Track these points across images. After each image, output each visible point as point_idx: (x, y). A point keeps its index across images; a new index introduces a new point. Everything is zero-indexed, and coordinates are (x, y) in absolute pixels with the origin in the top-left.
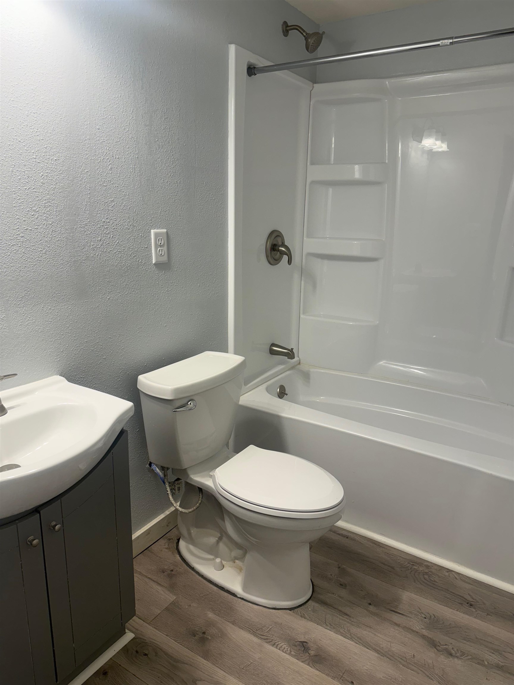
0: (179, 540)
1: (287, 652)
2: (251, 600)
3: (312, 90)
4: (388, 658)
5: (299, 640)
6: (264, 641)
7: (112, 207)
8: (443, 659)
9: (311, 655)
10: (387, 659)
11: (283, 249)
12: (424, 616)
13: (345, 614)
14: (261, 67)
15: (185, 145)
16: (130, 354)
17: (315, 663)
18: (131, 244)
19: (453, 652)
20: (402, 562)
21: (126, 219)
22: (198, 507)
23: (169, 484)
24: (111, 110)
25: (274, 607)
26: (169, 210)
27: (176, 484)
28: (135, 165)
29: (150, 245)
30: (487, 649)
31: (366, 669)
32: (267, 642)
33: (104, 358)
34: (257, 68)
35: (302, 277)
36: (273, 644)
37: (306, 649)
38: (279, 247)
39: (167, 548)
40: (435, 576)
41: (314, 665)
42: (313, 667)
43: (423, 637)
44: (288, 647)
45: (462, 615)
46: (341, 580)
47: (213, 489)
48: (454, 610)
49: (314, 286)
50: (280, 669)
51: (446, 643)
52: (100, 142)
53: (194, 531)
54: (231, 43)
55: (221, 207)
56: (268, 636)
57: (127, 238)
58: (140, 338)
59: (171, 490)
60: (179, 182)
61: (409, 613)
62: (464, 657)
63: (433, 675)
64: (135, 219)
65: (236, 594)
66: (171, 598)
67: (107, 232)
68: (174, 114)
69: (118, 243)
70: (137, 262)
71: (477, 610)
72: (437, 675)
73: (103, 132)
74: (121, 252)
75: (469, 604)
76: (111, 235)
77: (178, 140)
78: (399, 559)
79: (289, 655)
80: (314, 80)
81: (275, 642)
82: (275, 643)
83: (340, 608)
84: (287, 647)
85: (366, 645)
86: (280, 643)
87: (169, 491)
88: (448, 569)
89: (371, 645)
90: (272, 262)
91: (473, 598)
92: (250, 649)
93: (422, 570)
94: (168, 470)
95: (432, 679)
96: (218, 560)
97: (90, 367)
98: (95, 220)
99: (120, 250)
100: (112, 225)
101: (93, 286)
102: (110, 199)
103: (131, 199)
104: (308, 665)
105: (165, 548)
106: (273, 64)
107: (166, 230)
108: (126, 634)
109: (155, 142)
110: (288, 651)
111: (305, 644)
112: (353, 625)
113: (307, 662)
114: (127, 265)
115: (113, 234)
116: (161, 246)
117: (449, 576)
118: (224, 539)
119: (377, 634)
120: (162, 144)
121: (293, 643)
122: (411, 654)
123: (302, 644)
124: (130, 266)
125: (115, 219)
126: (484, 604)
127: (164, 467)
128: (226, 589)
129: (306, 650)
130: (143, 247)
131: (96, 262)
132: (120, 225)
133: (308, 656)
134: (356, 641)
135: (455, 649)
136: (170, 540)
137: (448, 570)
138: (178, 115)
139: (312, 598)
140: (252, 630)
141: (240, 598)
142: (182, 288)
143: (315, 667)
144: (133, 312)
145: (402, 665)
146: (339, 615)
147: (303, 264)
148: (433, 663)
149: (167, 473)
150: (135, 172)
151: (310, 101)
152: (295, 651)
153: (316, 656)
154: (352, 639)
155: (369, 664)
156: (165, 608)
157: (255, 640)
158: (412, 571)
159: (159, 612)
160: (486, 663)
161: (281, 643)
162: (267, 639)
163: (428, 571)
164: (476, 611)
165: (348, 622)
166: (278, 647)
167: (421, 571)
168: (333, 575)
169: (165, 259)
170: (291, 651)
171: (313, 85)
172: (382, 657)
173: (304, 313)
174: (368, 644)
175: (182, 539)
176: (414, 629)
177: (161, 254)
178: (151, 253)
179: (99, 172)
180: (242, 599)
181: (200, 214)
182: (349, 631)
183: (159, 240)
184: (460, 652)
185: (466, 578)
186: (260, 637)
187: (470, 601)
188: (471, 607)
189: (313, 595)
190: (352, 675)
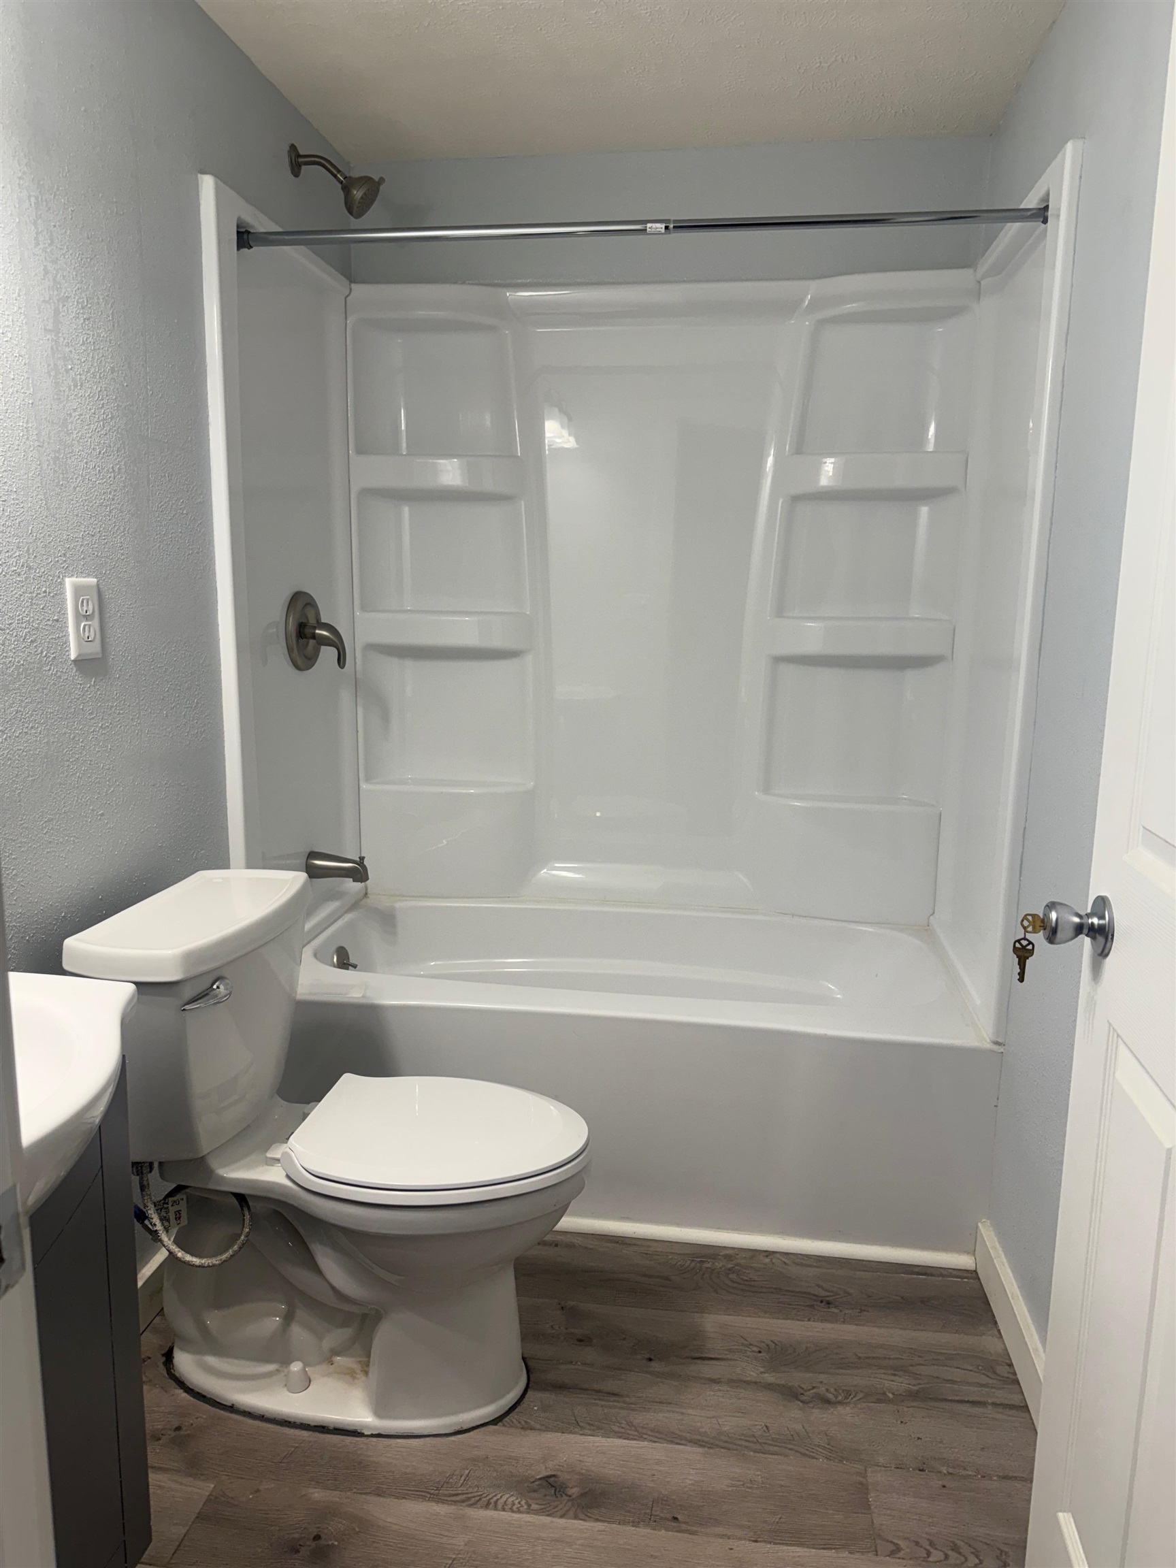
0: (169, 1356)
1: (521, 1509)
2: (401, 1432)
3: (347, 296)
4: (722, 1448)
5: (538, 1477)
6: (462, 1504)
8: (821, 1417)
9: (574, 1497)
10: (722, 1450)
11: (325, 633)
12: (756, 1349)
13: (609, 1393)
14: (261, 233)
15: (127, 386)
17: (589, 1510)
18: (24, 612)
19: (830, 1396)
20: (679, 1263)
21: (12, 549)
25: (457, 1428)
26: (99, 532)
27: (170, 1204)
28: (27, 422)
29: (64, 614)
30: (883, 1371)
31: (690, 1482)
32: (470, 1506)
34: (253, 233)
35: (358, 698)
36: (486, 1504)
37: (558, 1490)
38: (315, 628)
40: (747, 1271)
41: (589, 1514)
42: (587, 1518)
43: (769, 1387)
44: (519, 1500)
45: (820, 1325)
46: (575, 1331)
48: (803, 1321)
50: (521, 1548)
51: (814, 1385)
53: (213, 1320)
54: (203, 172)
56: (467, 1493)
57: (16, 596)
59: (161, 1220)
60: (117, 470)
61: (727, 1353)
62: (852, 1399)
63: (813, 1449)
64: (31, 550)
65: (359, 1431)
66: (201, 1489)
68: (102, 311)
70: (38, 654)
71: (841, 1308)
72: (819, 1446)
75: (824, 1302)
77: (112, 373)
78: (671, 1259)
79: (528, 1513)
80: (351, 277)
81: (488, 1498)
82: (489, 1500)
83: (596, 1387)
84: (517, 1499)
85: (674, 1438)
86: (499, 1496)
87: (157, 1223)
88: (766, 1251)
89: (681, 1436)
90: (299, 661)
91: (825, 1290)
92: (438, 1532)
93: (721, 1266)
95: (814, 1458)
96: (296, 1367)
99: (3, 624)
103: (22, 503)
104: (576, 1517)
107: (95, 580)
109: (67, 371)
110: (522, 1506)
111: (553, 1479)
112: (633, 1410)
113: (571, 1513)
114: (19, 662)
116: (87, 617)
117: (773, 1263)
119: (684, 1411)
120: (80, 379)
121: (528, 1487)
122: (761, 1425)
123: (547, 1481)
124: (23, 665)
126: (850, 1294)
127: (142, 1165)
128: (332, 1427)
129: (560, 1491)
130: (49, 620)
133: (569, 1501)
134: (651, 1438)
135: (832, 1390)
137: (765, 1254)
138: (110, 316)
139: (530, 1385)
140: (428, 1492)
141: (373, 1436)
142: (132, 719)
143: (590, 1517)
145: (752, 1451)
146: (600, 1400)
147: (357, 669)
148: (804, 1427)
149: (147, 1178)
150: (28, 438)
151: (346, 318)
152: (538, 1502)
153: (583, 1495)
154: (642, 1437)
155: (692, 1472)
156: (197, 1517)
157: (441, 1509)
158: (704, 1274)
159: (183, 1531)
160: (891, 1396)
161: (501, 1497)
162: (469, 1499)
163: (733, 1266)
164: (841, 1311)
165: (623, 1408)
166: (500, 1507)
167: (721, 1268)
168: (556, 1327)
169: (95, 648)
170: (529, 1506)
171: (350, 285)
172: (711, 1451)
173: (368, 779)
174: (676, 1436)
175: (182, 1349)
176: (749, 1379)
177: (88, 638)
178: (67, 635)
180: (379, 1436)
181: (160, 546)
182: (630, 1424)
183: (83, 602)
184: (841, 1391)
185: (802, 1257)
186: (451, 1501)
187: (824, 1297)
188: (831, 1306)
189: (531, 1379)
190: (669, 1506)
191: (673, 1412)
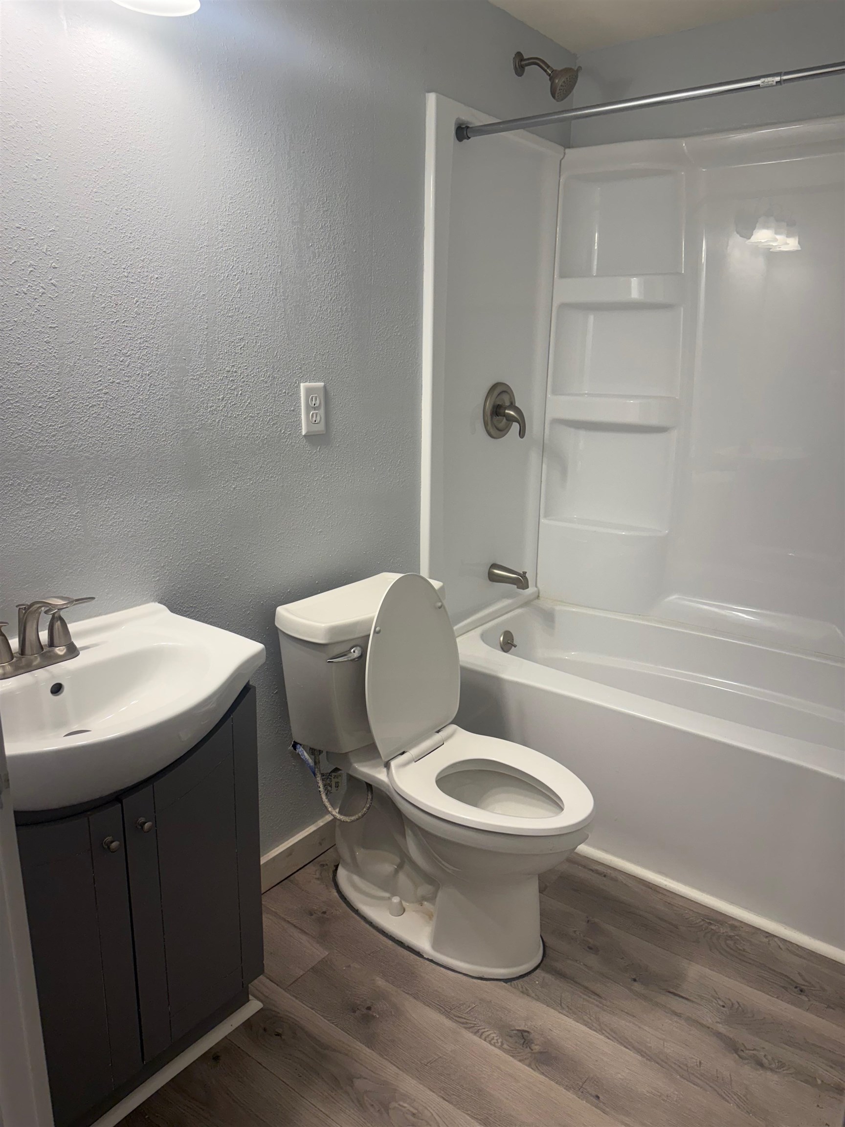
0: (337, 867)
1: (496, 1044)
2: (445, 964)
3: (562, 159)
4: (658, 1063)
5: (517, 1028)
6: (461, 1025)
7: (241, 349)
8: (748, 1072)
9: (534, 1051)
10: (657, 1065)
11: (512, 413)
12: (722, 1003)
13: (593, 992)
14: (478, 126)
15: (355, 252)
16: (266, 574)
17: (540, 1064)
18: (269, 406)
19: (765, 1061)
20: (691, 918)
21: (262, 367)
22: (365, 814)
23: (322, 776)
24: (240, 201)
25: (480, 975)
26: (328, 352)
27: (333, 777)
28: (276, 284)
29: (299, 406)
30: (823, 1061)
31: (621, 1077)
32: (466, 1028)
33: (226, 579)
34: (472, 128)
35: (544, 459)
36: (476, 1031)
37: (526, 1042)
38: (505, 409)
39: (318, 879)
40: (744, 943)
41: (539, 1068)
42: (537, 1070)
43: (718, 1035)
44: (498, 1038)
45: (785, 1005)
46: (590, 940)
47: (389, 786)
48: (773, 997)
49: (564, 472)
50: (484, 1069)
51: (756, 1048)
52: (224, 249)
53: (360, 853)
54: (429, 92)
55: (411, 347)
56: (467, 1019)
57: (263, 396)
58: (282, 550)
59: (325, 786)
60: (344, 310)
61: (697, 997)
62: (783, 1070)
63: (729, 1094)
64: (276, 367)
65: (421, 953)
66: (321, 953)
67: (232, 386)
68: (338, 204)
69: (249, 403)
70: (278, 432)
71: (810, 998)
72: (736, 1094)
73: (228, 234)
74: (254, 417)
75: (798, 989)
76: (238, 392)
77: (344, 244)
78: (687, 913)
79: (499, 1048)
80: (567, 143)
81: (478, 1028)
82: (479, 1030)
83: (586, 984)
84: (497, 1037)
85: (625, 1042)
86: (486, 1030)
87: (321, 787)
88: (767, 932)
89: (631, 1042)
90: (492, 431)
91: (804, 980)
92: (439, 1036)
93: (724, 931)
94: (320, 754)
95: (727, 1101)
96: (396, 900)
97: (205, 591)
98: (216, 368)
99: (253, 414)
100: (240, 376)
101: (210, 469)
102: (238, 337)
103: (270, 337)
104: (529, 1065)
105: (316, 879)
106: (499, 121)
107: (322, 384)
108: (250, 1002)
109: (308, 248)
110: (498, 1043)
111: (526, 1034)
112: (604, 1011)
113: (527, 1062)
114: (263, 437)
115: (241, 390)
116: (315, 409)
117: (769, 944)
118: (407, 867)
119: (642, 1026)
120: (318, 251)
121: (508, 1032)
122: (696, 1060)
123: (522, 1034)
124: (266, 438)
125: (246, 367)
126: (824, 990)
127: (315, 750)
128: (406, 945)
129: (527, 1044)
130: (287, 410)
131: (215, 432)
132: (252, 375)
133: (530, 1052)
134: (608, 1035)
135: (770, 1058)
136: (324, 866)
137: (767, 935)
138: (344, 206)
139: (542, 965)
140: (444, 1008)
141: (428, 959)
142: (347, 473)
143: (539, 1069)
144: (272, 509)
145: (680, 1075)
146: (584, 994)
147: (545, 437)
148: (730, 1075)
149: (319, 759)
150: (276, 295)
151: (560, 177)
152: (509, 1044)
153: (541, 1053)
154: (601, 1031)
155: (626, 1070)
156: (311, 968)
157: (448, 1023)
158: (706, 933)
159: (301, 973)
160: (819, 1082)
161: (487, 1031)
162: (467, 1023)
163: (733, 934)
164: (809, 1001)
165: (597, 1006)
166: (483, 1037)
167: (723, 933)
168: (578, 933)
169: (321, 427)
170: (502, 1044)
171: (564, 150)
172: (649, 1063)
173: (545, 516)
174: (627, 1041)
175: (344, 867)
176: (704, 1023)
177: (315, 421)
178: (300, 419)
179: (221, 296)
180: (431, 961)
181: (376, 359)
182: (598, 1019)
183: (312, 398)
184: (776, 1061)
185: (797, 947)
186: (456, 1020)
187: (798, 984)
188: (802, 993)
189: (544, 962)
190: (597, 1086)
191: (634, 1024)
